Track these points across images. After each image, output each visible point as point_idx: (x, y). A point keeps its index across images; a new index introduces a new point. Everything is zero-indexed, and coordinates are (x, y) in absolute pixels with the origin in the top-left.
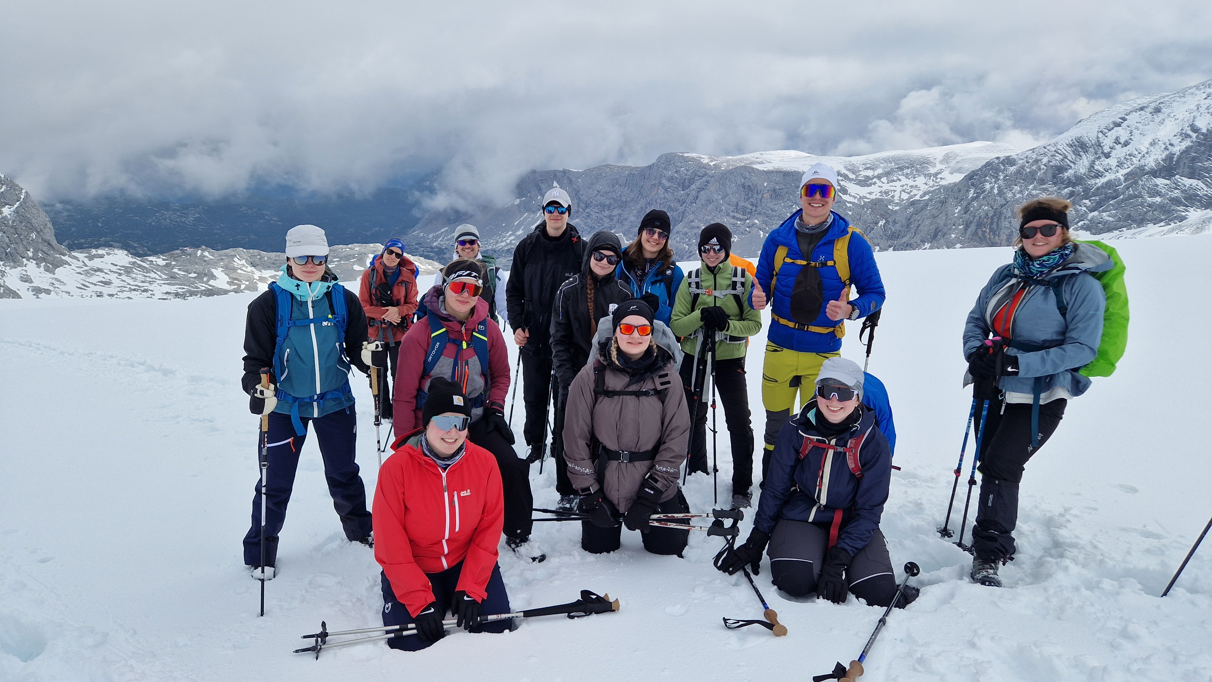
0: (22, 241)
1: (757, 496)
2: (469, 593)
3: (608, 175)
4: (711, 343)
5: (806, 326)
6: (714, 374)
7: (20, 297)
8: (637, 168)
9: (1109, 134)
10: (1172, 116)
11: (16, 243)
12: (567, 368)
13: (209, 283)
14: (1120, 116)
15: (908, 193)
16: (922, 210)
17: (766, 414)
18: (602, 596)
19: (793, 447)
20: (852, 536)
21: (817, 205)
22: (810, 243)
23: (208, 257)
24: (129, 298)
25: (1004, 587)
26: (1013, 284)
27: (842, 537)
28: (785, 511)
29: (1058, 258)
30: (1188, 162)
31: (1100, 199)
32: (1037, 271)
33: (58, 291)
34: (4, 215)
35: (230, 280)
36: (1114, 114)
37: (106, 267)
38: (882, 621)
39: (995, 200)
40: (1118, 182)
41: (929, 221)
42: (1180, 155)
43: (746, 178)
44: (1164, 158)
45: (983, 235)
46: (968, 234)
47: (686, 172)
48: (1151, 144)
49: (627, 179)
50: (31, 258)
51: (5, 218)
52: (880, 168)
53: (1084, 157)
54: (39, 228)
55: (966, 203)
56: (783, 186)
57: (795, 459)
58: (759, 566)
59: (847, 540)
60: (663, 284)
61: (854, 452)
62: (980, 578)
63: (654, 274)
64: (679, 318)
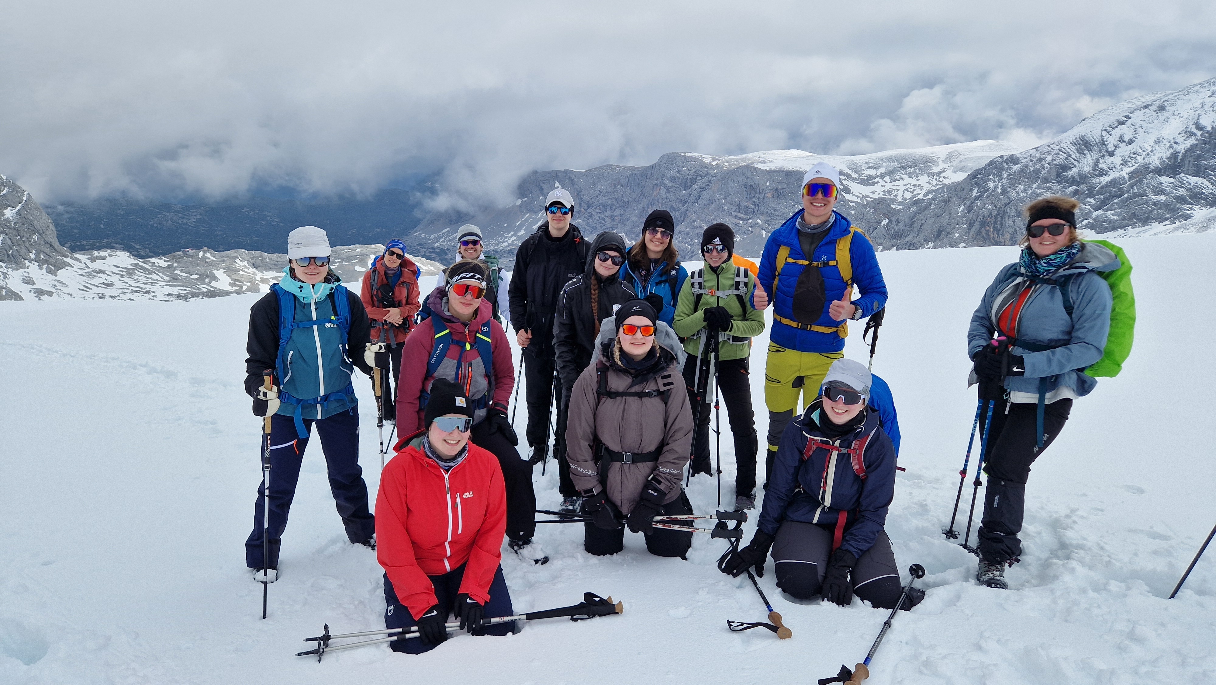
0: (24, 243)
1: (761, 498)
2: (472, 595)
3: (610, 175)
4: (714, 343)
5: (809, 326)
6: (717, 375)
7: (22, 299)
8: (638, 167)
9: (1113, 132)
10: (1177, 114)
11: (19, 245)
12: (570, 369)
13: (211, 284)
14: (1124, 114)
15: (911, 192)
16: (926, 209)
17: (769, 415)
18: (605, 598)
19: (797, 448)
20: (857, 538)
21: (819, 205)
22: (812, 243)
23: (209, 258)
24: (131, 299)
26: (1019, 283)
27: (847, 538)
28: (789, 513)
29: (1065, 257)
30: (1193, 160)
31: (1104, 198)
32: (1043, 269)
33: (60, 293)
34: (6, 217)
35: (231, 282)
36: (1117, 112)
37: (108, 269)
38: (888, 624)
39: (999, 199)
40: (1122, 180)
41: (933, 220)
42: (1185, 154)
43: (748, 178)
44: (1168, 156)
45: (986, 234)
46: (971, 234)
47: (688, 172)
48: (1156, 143)
49: (629, 179)
50: (33, 260)
51: (7, 220)
52: (883, 167)
53: (1088, 155)
54: (41, 229)
55: (969, 202)
56: (786, 186)
57: (799, 460)
58: (763, 568)
59: (852, 542)
60: (667, 284)
61: (858, 453)
62: (986, 581)
63: (658, 275)
64: (681, 318)
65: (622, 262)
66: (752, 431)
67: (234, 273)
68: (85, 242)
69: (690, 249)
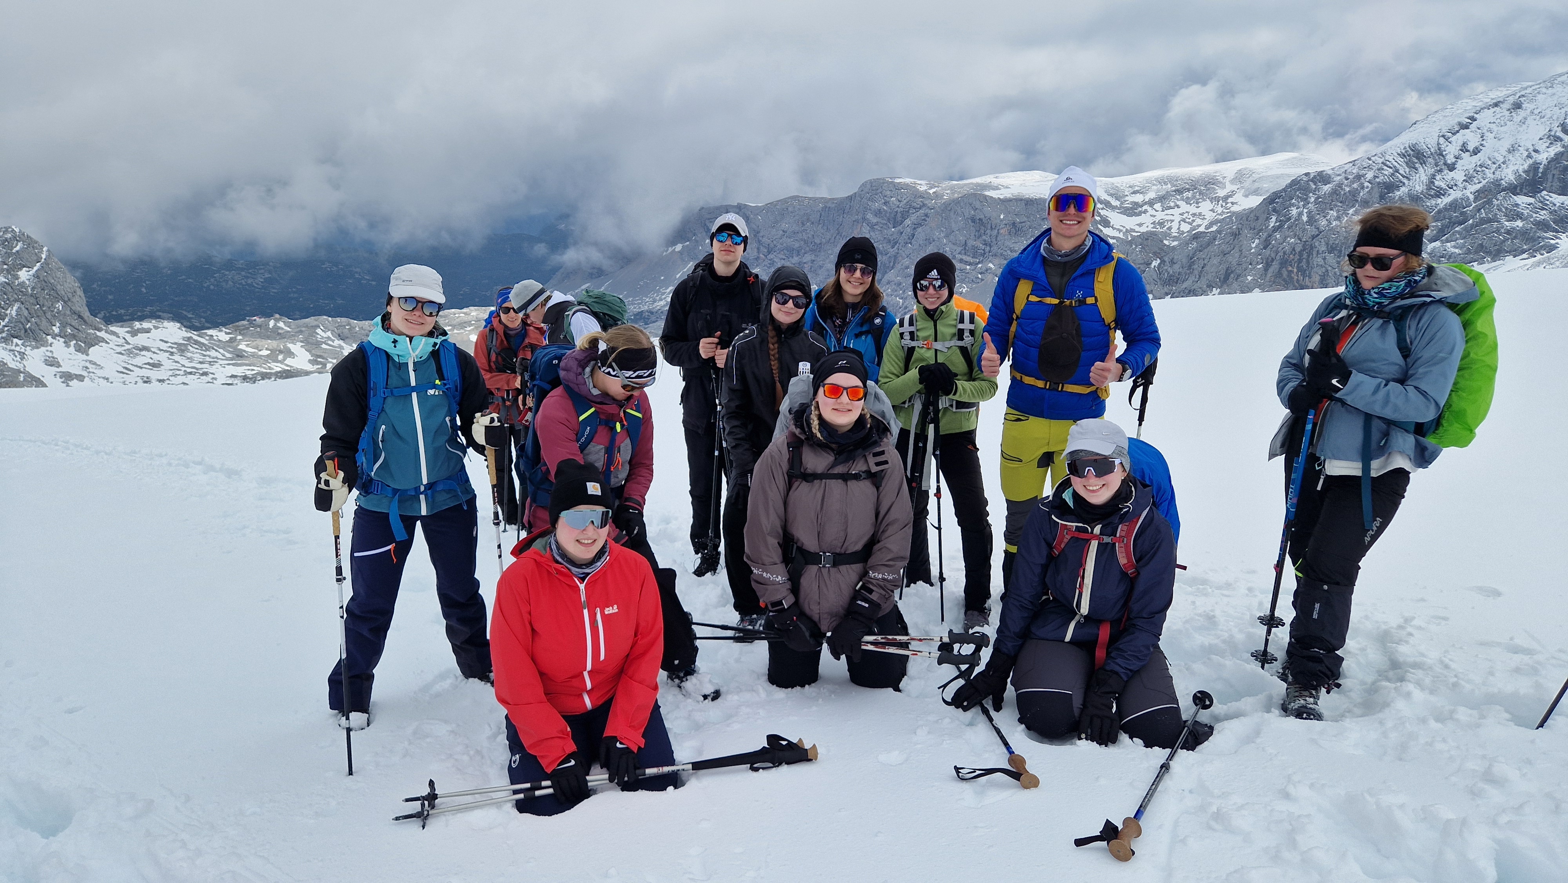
0: (45, 313)
1: (997, 613)
2: (622, 739)
3: (796, 209)
4: (933, 411)
5: (1061, 385)
6: (938, 453)
7: (45, 385)
8: (833, 199)
9: (1453, 139)
10: (1537, 113)
11: (38, 316)
12: (746, 450)
13: (285, 362)
14: (1468, 115)
15: (1189, 223)
16: (1209, 245)
17: (1006, 505)
18: (795, 741)
19: (1044, 539)
20: (1125, 654)
21: (1071, 222)
22: (1063, 275)
23: (283, 329)
24: (184, 383)
26: (1343, 317)
27: (1112, 655)
28: (1033, 629)
29: (1403, 285)
30: (1558, 173)
31: (1443, 225)
32: (1374, 301)
33: (93, 377)
34: (20, 280)
35: (312, 358)
36: (1458, 111)
37: (154, 344)
38: (1165, 768)
39: (1304, 230)
40: (1466, 202)
41: (1218, 259)
42: (1548, 165)
43: (976, 209)
44: (1526, 168)
45: (1288, 276)
46: (1269, 275)
47: (898, 203)
48: (1509, 152)
49: (821, 214)
50: (57, 335)
51: (22, 284)
52: (1152, 191)
53: (1421, 170)
54: (66, 296)
55: (1265, 234)
56: (1025, 219)
57: (1047, 555)
58: (1002, 700)
59: (1119, 661)
60: (870, 336)
61: (1125, 542)
62: (1295, 710)
63: (857, 324)
64: (889, 380)
65: (807, 306)
66: (985, 524)
67: (314, 347)
68: (123, 311)
69: (903, 304)
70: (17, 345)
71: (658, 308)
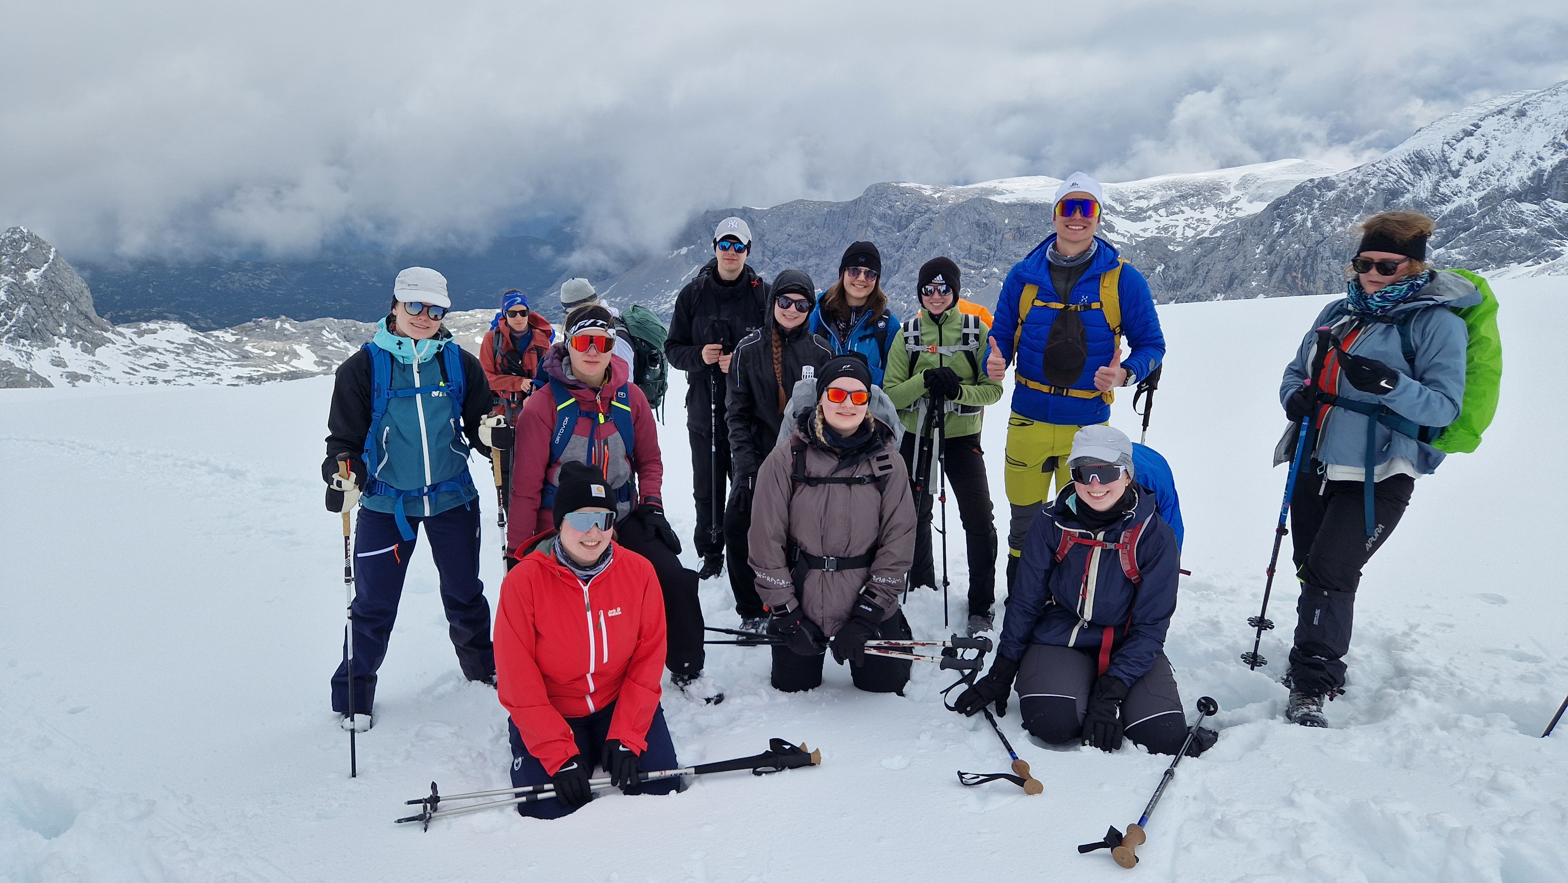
0: (52, 313)
2: (625, 742)
3: (801, 213)
4: (938, 416)
5: (1065, 390)
6: (943, 456)
7: (51, 386)
8: (838, 203)
9: (1458, 146)
10: (1542, 120)
11: (45, 316)
12: (748, 453)
13: (291, 364)
14: (1472, 122)
15: (1193, 228)
16: (1213, 250)
18: (798, 745)
19: (1047, 544)
20: (1128, 661)
21: (1077, 228)
22: (1068, 280)
23: (289, 330)
24: (190, 384)
25: (1330, 728)
26: (1345, 323)
27: (1115, 661)
28: (1037, 634)
29: (1406, 288)
30: (1563, 180)
31: (1447, 232)
32: (1376, 306)
33: (99, 377)
34: (28, 281)
35: (317, 360)
36: (1463, 119)
37: (161, 345)
38: (1169, 774)
39: (1308, 236)
40: (1470, 209)
41: (1223, 264)
42: (1553, 172)
43: (981, 214)
44: (1530, 176)
45: (1292, 282)
46: (1273, 281)
47: (903, 207)
48: (1514, 159)
49: (826, 218)
50: (63, 336)
51: (30, 284)
52: (1157, 196)
53: (1425, 176)
54: (73, 296)
55: (1270, 240)
56: (1030, 224)
57: (1051, 561)
58: (1006, 705)
59: (1122, 667)
60: (874, 340)
61: (1128, 549)
62: (1299, 717)
63: (861, 327)
64: (893, 384)
65: (811, 309)
66: (990, 528)
67: (320, 348)
68: (129, 312)
69: (907, 308)
70: (24, 345)
71: (663, 310)
